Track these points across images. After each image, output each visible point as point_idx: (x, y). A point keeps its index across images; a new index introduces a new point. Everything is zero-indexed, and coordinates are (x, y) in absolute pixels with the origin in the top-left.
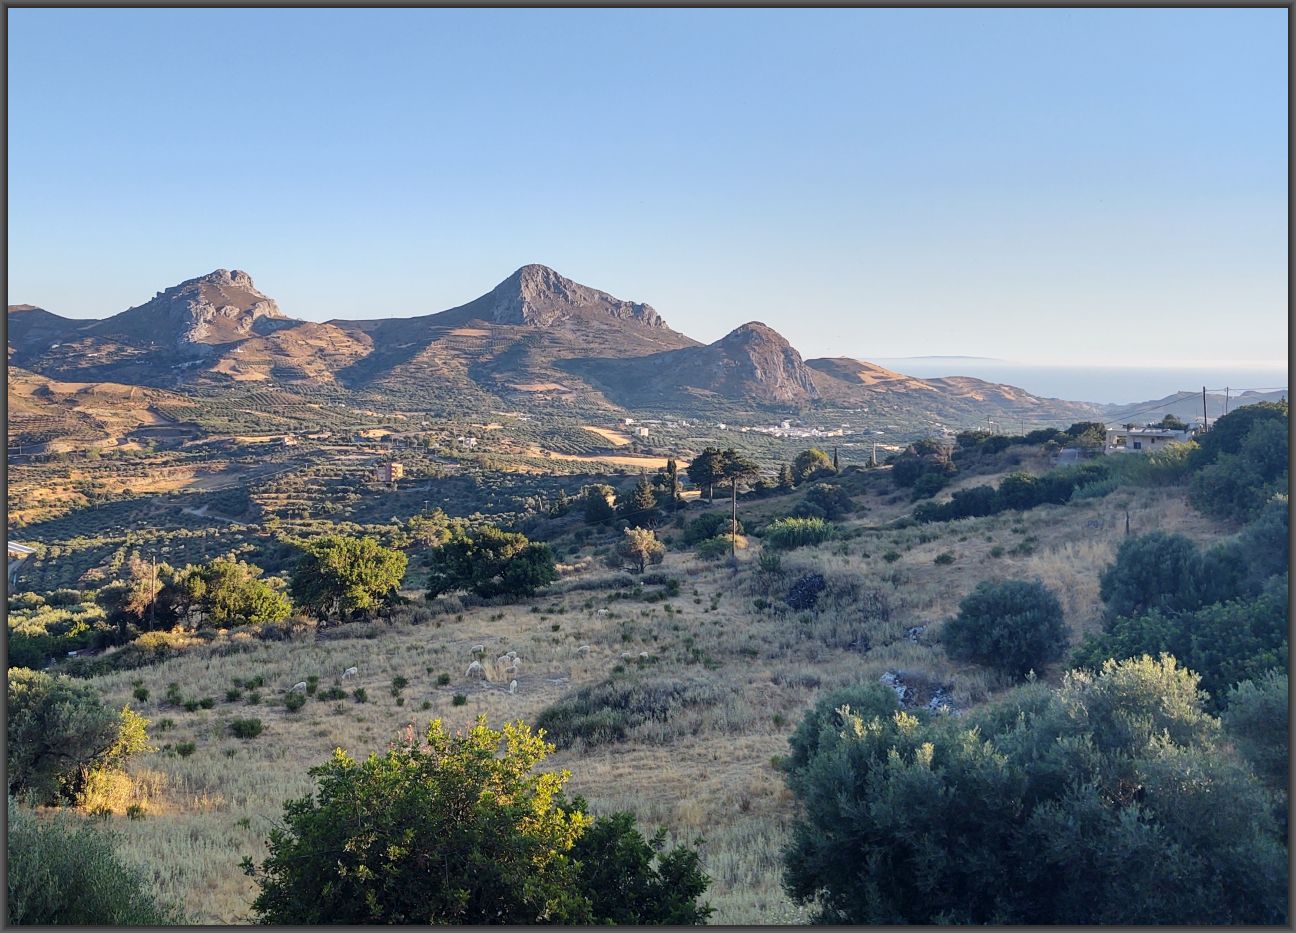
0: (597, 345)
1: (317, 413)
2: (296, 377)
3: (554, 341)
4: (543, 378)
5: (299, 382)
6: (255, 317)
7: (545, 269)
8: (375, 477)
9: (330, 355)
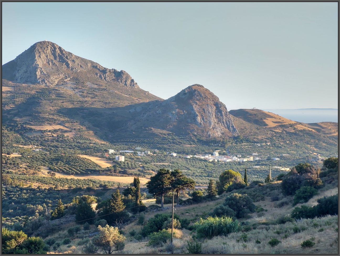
0: (89, 99)
3: (59, 95)
4: (51, 121)
7: (53, 45)
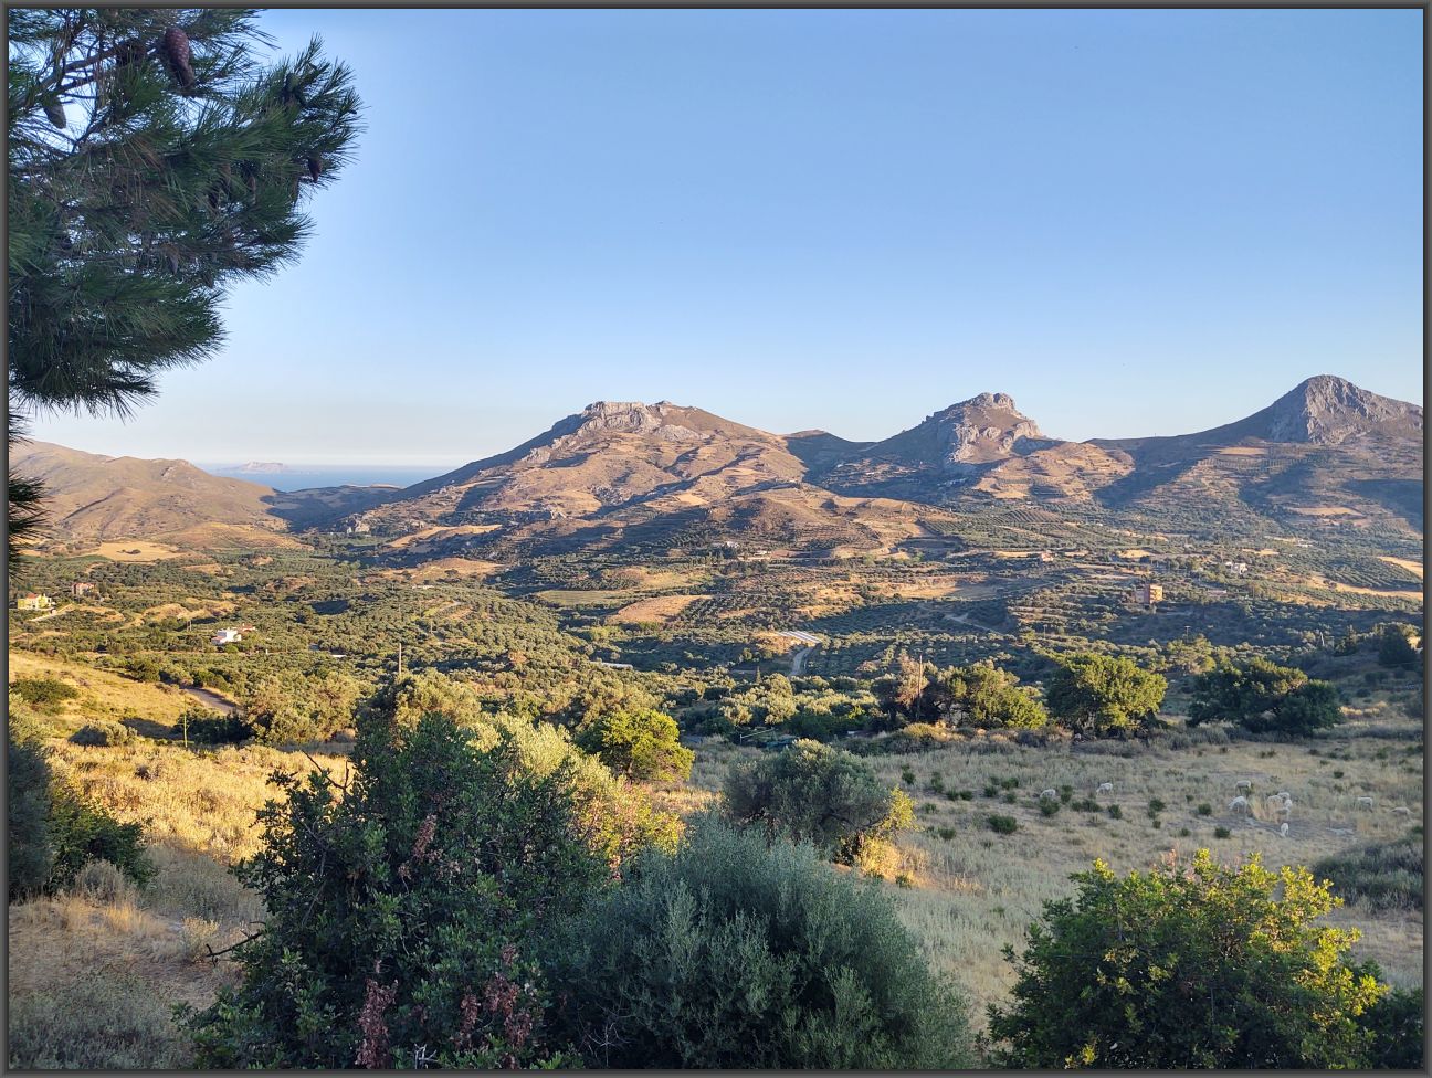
0: (1401, 465)
1: (1074, 531)
2: (1055, 496)
3: (1345, 460)
4: (1330, 502)
5: (1057, 500)
6: (1015, 438)
7: (1338, 380)
8: (1132, 599)
9: (1088, 474)
